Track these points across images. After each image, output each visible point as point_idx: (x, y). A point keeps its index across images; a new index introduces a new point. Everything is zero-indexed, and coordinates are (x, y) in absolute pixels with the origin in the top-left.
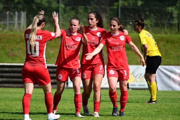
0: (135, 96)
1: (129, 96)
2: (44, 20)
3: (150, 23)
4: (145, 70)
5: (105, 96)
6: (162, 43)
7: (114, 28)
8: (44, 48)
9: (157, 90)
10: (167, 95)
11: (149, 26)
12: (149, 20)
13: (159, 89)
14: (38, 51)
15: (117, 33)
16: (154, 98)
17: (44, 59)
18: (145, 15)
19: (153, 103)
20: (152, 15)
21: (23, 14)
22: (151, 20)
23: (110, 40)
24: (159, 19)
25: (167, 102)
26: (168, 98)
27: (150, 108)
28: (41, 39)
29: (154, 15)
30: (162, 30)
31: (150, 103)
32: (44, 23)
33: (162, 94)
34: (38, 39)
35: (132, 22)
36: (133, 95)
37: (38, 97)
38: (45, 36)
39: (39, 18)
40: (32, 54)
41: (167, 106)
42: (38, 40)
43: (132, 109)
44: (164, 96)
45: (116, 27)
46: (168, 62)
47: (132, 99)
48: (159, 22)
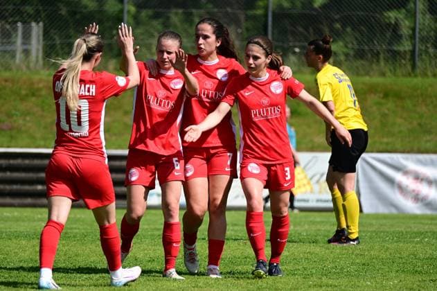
0: (306, 227)
1: (292, 227)
2: (99, 48)
3: (345, 50)
4: (328, 164)
5: (236, 228)
6: (372, 99)
7: (256, 62)
8: (101, 115)
9: (361, 211)
10: (385, 225)
11: (342, 58)
12: (341, 43)
13: (365, 210)
14: (87, 123)
15: (265, 76)
16: (353, 231)
17: (101, 143)
18: (332, 30)
19: (352, 243)
20: (349, 29)
21: (37, 29)
22: (347, 42)
23: (247, 93)
24: (365, 41)
25: (384, 241)
26: (387, 232)
27: (344, 256)
28: (94, 94)
29: (353, 29)
30: (374, 66)
31: (345, 245)
32: (98, 55)
33: (374, 222)
34: (87, 94)
35: (299, 47)
36: (302, 223)
37: (71, 229)
38: (103, 85)
39: (88, 42)
40: (71, 130)
41: (385, 252)
42: (85, 96)
43: (302, 259)
44: (376, 227)
45: (259, 61)
46: (387, 144)
47: (300, 234)
48: (366, 48)
